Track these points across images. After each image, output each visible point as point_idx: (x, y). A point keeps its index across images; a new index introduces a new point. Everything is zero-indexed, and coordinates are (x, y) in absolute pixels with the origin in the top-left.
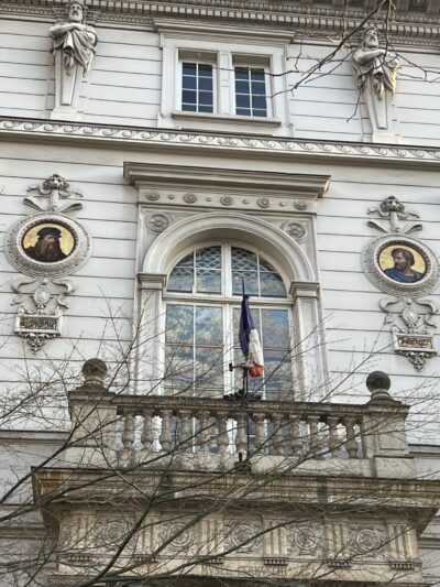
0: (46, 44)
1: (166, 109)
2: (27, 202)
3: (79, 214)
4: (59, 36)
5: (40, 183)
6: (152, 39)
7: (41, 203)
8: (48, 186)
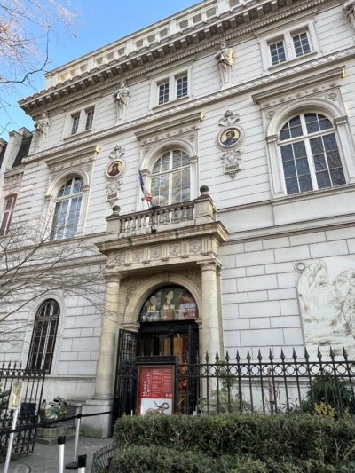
7: (114, 156)
8: (116, 150)
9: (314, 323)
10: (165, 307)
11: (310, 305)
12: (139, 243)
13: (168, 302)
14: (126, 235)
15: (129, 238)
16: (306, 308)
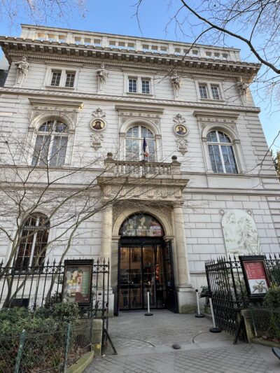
0: (95, 74)
1: (125, 92)
2: (93, 115)
3: (105, 118)
4: (99, 72)
5: (95, 110)
6: (121, 73)
7: (96, 115)
8: (98, 111)
9: (230, 242)
10: (140, 228)
11: (228, 232)
13: (142, 224)
14: (121, 175)
16: (226, 235)
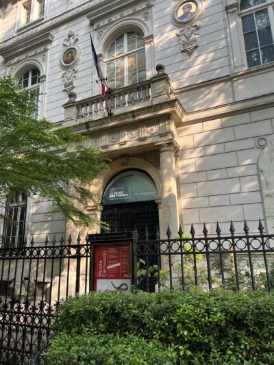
2: (64, 45)
3: (78, 42)
5: (67, 37)
7: (67, 44)
8: (69, 36)
11: (272, 180)
12: (96, 128)
14: (83, 121)
15: (87, 124)
16: (267, 184)
